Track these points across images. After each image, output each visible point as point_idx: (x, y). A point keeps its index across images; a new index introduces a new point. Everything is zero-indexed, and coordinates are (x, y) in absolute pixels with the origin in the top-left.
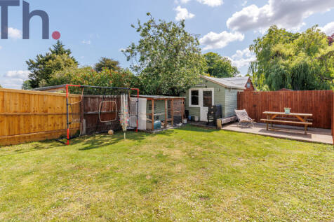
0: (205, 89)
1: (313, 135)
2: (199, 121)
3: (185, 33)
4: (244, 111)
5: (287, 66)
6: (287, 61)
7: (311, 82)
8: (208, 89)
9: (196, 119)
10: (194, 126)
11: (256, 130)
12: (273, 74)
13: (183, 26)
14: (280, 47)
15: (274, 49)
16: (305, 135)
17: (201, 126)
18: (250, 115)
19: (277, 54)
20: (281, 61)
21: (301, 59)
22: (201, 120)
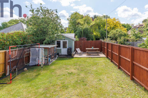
0: (64, 41)
1: (100, 55)
2: (61, 55)
3: (57, 15)
4: (79, 49)
5: (82, 28)
6: (82, 27)
7: (88, 35)
8: (65, 41)
9: (60, 54)
10: (61, 57)
11: (85, 55)
12: (78, 31)
13: (57, 12)
14: (79, 21)
15: (78, 21)
16: (98, 55)
17: (65, 57)
18: (81, 50)
19: (79, 23)
20: (80, 26)
21: (86, 26)
22: (62, 54)
